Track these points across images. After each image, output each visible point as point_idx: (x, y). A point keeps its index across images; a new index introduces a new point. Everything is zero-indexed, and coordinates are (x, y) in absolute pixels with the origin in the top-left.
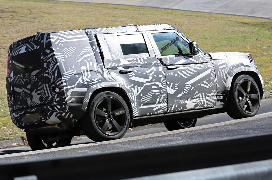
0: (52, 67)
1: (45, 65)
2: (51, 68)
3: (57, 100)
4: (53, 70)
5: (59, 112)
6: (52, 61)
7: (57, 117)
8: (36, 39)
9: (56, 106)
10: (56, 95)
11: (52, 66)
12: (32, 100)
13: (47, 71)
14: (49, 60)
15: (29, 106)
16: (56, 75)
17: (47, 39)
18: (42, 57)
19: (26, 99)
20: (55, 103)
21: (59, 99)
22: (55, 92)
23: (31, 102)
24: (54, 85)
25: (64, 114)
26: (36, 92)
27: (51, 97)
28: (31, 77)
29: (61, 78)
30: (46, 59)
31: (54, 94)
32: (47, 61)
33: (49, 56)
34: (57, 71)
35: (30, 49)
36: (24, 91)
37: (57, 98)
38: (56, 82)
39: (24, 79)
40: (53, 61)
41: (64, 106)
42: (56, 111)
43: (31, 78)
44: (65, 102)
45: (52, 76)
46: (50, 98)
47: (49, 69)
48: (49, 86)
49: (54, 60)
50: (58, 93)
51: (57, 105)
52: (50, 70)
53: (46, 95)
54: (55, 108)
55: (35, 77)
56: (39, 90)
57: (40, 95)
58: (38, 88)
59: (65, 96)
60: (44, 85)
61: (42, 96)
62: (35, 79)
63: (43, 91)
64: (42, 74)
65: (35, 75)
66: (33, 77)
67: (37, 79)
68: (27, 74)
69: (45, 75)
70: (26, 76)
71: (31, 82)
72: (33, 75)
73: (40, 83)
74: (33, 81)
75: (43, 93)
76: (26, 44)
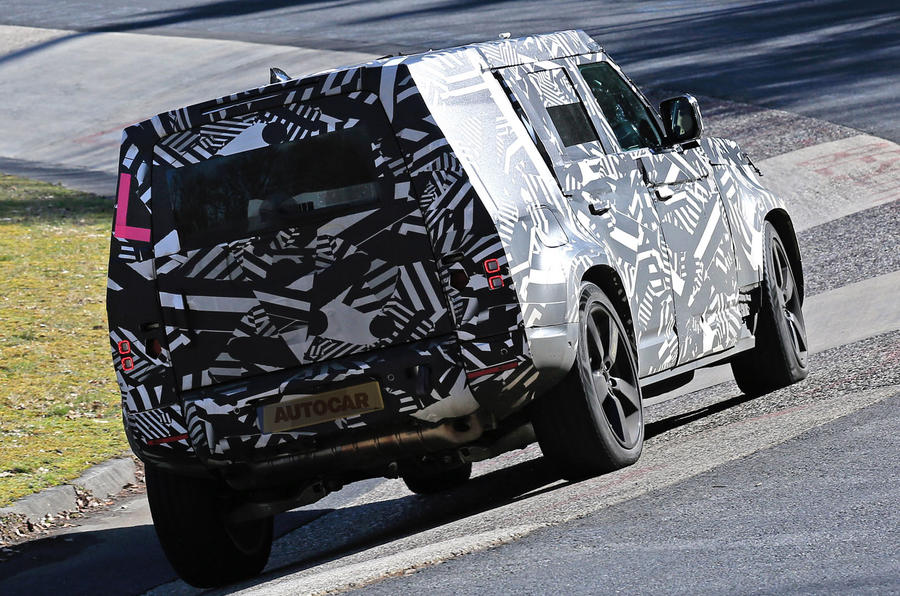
0: (444, 194)
1: (402, 190)
2: (438, 200)
3: (474, 321)
4: (451, 206)
5: (482, 366)
6: (439, 174)
7: (471, 388)
8: (327, 89)
9: (468, 345)
10: (473, 302)
11: (445, 190)
12: (323, 336)
13: (417, 213)
14: (424, 169)
15: (302, 361)
16: (468, 224)
17: (398, 90)
18: (379, 161)
19: (276, 336)
20: (464, 336)
21: (485, 316)
22: (471, 292)
23: (316, 343)
24: (458, 266)
25: (505, 375)
26: (348, 301)
27: (440, 311)
28: (313, 244)
29: (493, 236)
30: (406, 164)
31: (460, 297)
32: (414, 174)
33: (418, 155)
34: (469, 210)
35: (295, 133)
36: (264, 305)
37: (476, 313)
38: (470, 251)
39: (266, 258)
40: (448, 172)
41: (510, 343)
42: (472, 366)
43: (313, 251)
44: (515, 327)
45: (446, 228)
46: (435, 318)
47: (430, 203)
48: (430, 270)
49: (453, 169)
50: (481, 294)
51: (474, 340)
52: (433, 207)
53: (412, 308)
54: (466, 353)
55: (339, 242)
56: (368, 292)
57: (379, 312)
58: (366, 285)
59: (517, 301)
60: (402, 268)
61: (388, 313)
62: (344, 249)
63: (396, 294)
64: (389, 228)
65: (340, 236)
66: (327, 241)
67: (352, 250)
68: (290, 233)
69: (405, 229)
70: (277, 244)
71: (318, 263)
72: (325, 237)
73: (377, 263)
74: (331, 257)
75: (396, 299)
76: (267, 115)
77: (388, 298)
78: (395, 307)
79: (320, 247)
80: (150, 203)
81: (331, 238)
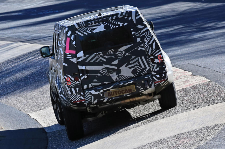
1: (139, 40)
2: (147, 42)
3: (156, 70)
4: (150, 43)
5: (157, 80)
6: (147, 36)
7: (155, 86)
8: (119, 16)
10: (156, 65)
11: (149, 39)
12: (120, 75)
13: (142, 45)
14: (143, 35)
15: (115, 81)
16: (154, 47)
17: (136, 16)
18: (133, 33)
19: (108, 75)
20: (154, 73)
21: (158, 69)
22: (155, 63)
23: (118, 76)
24: (152, 57)
25: (162, 83)
26: (126, 66)
27: (148, 68)
28: (118, 53)
29: (160, 50)
30: (139, 34)
31: (153, 64)
32: (141, 36)
33: (142, 31)
34: (154, 44)
35: (112, 27)
36: (105, 68)
37: (156, 68)
38: (155, 54)
39: (106, 57)
40: (149, 35)
41: (164, 75)
42: (155, 80)
43: (118, 54)
44: (165, 71)
45: (149, 48)
46: (147, 70)
47: (145, 42)
48: (146, 58)
49: (150, 34)
50: (158, 64)
51: (156, 75)
52: (146, 43)
53: (141, 67)
54: (154, 77)
55: (124, 52)
56: (131, 64)
57: (134, 68)
58: (131, 62)
59: (165, 65)
60: (139, 58)
61: (136, 69)
62: (125, 54)
63: (138, 64)
64: (136, 49)
65: (124, 51)
66: (121, 52)
67: (127, 54)
68: (112, 50)
69: (140, 49)
70: (109, 53)
71: (119, 57)
72: (120, 51)
73: (133, 57)
74: (122, 56)
75: (138, 65)
76: (105, 23)
77: (136, 65)
78: (138, 67)
79: (119, 53)
80: (75, 44)
81: (122, 51)
